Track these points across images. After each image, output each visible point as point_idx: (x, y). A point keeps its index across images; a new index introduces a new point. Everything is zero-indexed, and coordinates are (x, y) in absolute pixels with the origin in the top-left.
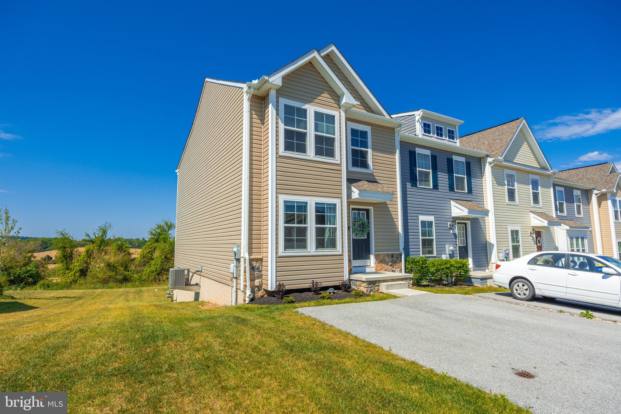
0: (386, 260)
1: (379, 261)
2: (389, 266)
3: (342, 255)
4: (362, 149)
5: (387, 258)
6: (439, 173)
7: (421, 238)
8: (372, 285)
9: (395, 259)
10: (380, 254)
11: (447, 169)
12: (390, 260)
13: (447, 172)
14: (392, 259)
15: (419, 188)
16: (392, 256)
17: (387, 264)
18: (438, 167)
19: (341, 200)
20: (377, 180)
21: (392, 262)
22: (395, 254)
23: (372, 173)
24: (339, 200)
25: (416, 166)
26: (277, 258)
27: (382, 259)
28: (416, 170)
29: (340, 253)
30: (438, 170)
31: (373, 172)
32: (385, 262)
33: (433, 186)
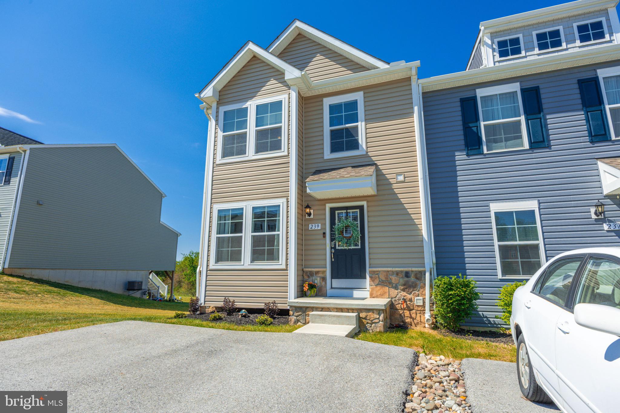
0: (393, 281)
1: (377, 281)
2: (399, 291)
3: (286, 270)
4: (347, 125)
5: (394, 279)
6: (548, 117)
7: (496, 243)
8: (300, 313)
9: (412, 279)
10: (380, 271)
11: (580, 101)
12: (402, 281)
13: (581, 106)
14: (406, 279)
15: (487, 156)
16: (407, 274)
17: (396, 288)
18: (544, 106)
19: (287, 199)
20: (376, 162)
21: (404, 285)
22: (412, 271)
23: (365, 153)
24: (284, 200)
25: (477, 120)
26: (209, 272)
27: (383, 279)
28: (478, 127)
29: (284, 267)
30: (545, 111)
31: (367, 152)
32: (390, 283)
33: (531, 143)
